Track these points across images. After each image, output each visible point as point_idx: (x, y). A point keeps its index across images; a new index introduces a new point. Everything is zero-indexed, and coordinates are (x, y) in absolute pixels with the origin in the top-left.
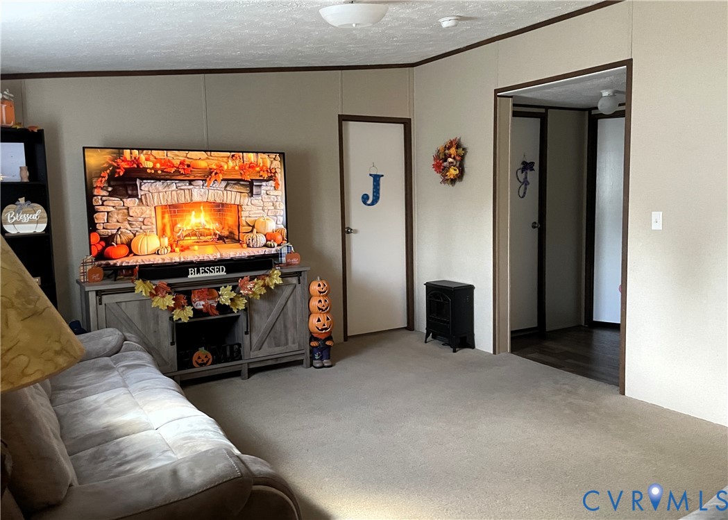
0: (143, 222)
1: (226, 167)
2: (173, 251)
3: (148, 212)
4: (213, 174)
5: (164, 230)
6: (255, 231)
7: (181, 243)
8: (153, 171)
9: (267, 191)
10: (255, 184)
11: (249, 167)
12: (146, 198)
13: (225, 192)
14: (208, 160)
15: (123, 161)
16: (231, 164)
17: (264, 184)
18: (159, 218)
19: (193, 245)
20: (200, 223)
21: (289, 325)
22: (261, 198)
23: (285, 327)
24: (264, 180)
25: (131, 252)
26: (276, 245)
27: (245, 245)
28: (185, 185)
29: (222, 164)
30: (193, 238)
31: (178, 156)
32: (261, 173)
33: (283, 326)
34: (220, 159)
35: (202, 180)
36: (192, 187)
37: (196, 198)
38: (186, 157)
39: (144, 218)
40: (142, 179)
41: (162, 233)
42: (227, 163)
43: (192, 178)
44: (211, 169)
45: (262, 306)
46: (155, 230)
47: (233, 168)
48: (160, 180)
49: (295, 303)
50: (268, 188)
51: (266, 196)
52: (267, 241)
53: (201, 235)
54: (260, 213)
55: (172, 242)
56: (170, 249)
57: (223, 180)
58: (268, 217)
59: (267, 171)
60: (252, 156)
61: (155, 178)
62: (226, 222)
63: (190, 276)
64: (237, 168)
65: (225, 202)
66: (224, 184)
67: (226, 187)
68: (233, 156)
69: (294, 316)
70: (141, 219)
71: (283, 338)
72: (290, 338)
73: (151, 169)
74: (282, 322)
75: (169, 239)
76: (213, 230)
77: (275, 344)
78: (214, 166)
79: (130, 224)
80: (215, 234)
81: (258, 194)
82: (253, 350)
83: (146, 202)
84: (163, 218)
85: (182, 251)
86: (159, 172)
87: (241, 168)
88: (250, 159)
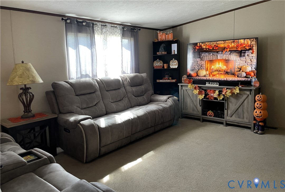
0: (201, 66)
1: (231, 46)
2: (210, 76)
3: (203, 63)
4: (226, 49)
5: (207, 69)
6: (241, 71)
7: (212, 73)
8: (205, 49)
9: (248, 54)
10: (242, 52)
11: (241, 45)
12: (203, 58)
13: (230, 55)
14: (224, 44)
15: (197, 47)
16: (233, 44)
17: (247, 51)
18: (206, 64)
19: (217, 75)
20: (220, 67)
21: (245, 111)
22: (245, 57)
23: (243, 111)
24: (247, 50)
25: (197, 75)
26: (250, 77)
27: (236, 76)
28: (215, 53)
29: (229, 45)
30: (217, 72)
31: (214, 43)
32: (246, 47)
33: (242, 110)
34: (229, 43)
35: (221, 51)
36: (218, 54)
37: (219, 58)
38: (216, 43)
39: (202, 65)
40: (202, 52)
41: (207, 70)
42: (231, 44)
43: (218, 51)
44: (225, 47)
45: (233, 100)
46: (205, 69)
47: (234, 46)
48: (207, 52)
49: (248, 102)
50: (249, 53)
51: (247, 57)
52: (246, 75)
53: (220, 71)
54: (244, 64)
55: (210, 73)
56: (209, 75)
57: (229, 51)
58: (247, 65)
59: (249, 46)
60: (242, 41)
61: (206, 51)
62: (229, 67)
63: (206, 85)
64: (235, 46)
65: (229, 59)
66: (229, 52)
67: (230, 53)
68: (234, 41)
69: (248, 108)
70: (201, 65)
71: (242, 116)
72: (245, 116)
73: (205, 48)
74: (242, 109)
75: (209, 72)
76: (224, 69)
77: (238, 117)
78: (226, 46)
79: (198, 66)
80: (225, 71)
81: (244, 56)
82: (228, 116)
83: (203, 59)
84: (207, 65)
85: (213, 76)
86: (207, 49)
87: (237, 46)
88: (241, 42)
